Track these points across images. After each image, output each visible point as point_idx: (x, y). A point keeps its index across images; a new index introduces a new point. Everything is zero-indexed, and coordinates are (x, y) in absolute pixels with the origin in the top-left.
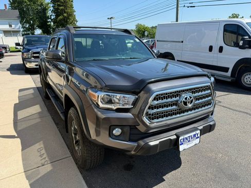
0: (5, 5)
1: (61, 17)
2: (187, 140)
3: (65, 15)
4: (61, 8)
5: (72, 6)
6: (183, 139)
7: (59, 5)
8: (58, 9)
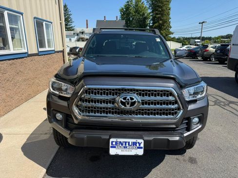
0: (117, 17)
1: (156, 24)
2: (122, 145)
3: (161, 22)
4: (158, 16)
5: (168, 14)
6: (116, 142)
7: (157, 14)
8: (155, 17)
